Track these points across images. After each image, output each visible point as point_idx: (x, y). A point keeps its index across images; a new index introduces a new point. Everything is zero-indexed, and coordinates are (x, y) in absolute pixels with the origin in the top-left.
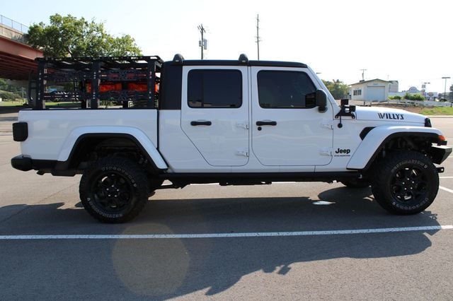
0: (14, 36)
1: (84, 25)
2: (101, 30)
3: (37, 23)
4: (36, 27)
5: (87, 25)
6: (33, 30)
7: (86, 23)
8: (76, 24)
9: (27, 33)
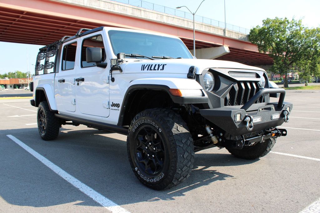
0: (240, 37)
1: (286, 22)
2: (299, 25)
3: (255, 27)
4: (254, 29)
5: (288, 23)
6: (252, 31)
7: (287, 21)
8: (281, 23)
9: (249, 34)
